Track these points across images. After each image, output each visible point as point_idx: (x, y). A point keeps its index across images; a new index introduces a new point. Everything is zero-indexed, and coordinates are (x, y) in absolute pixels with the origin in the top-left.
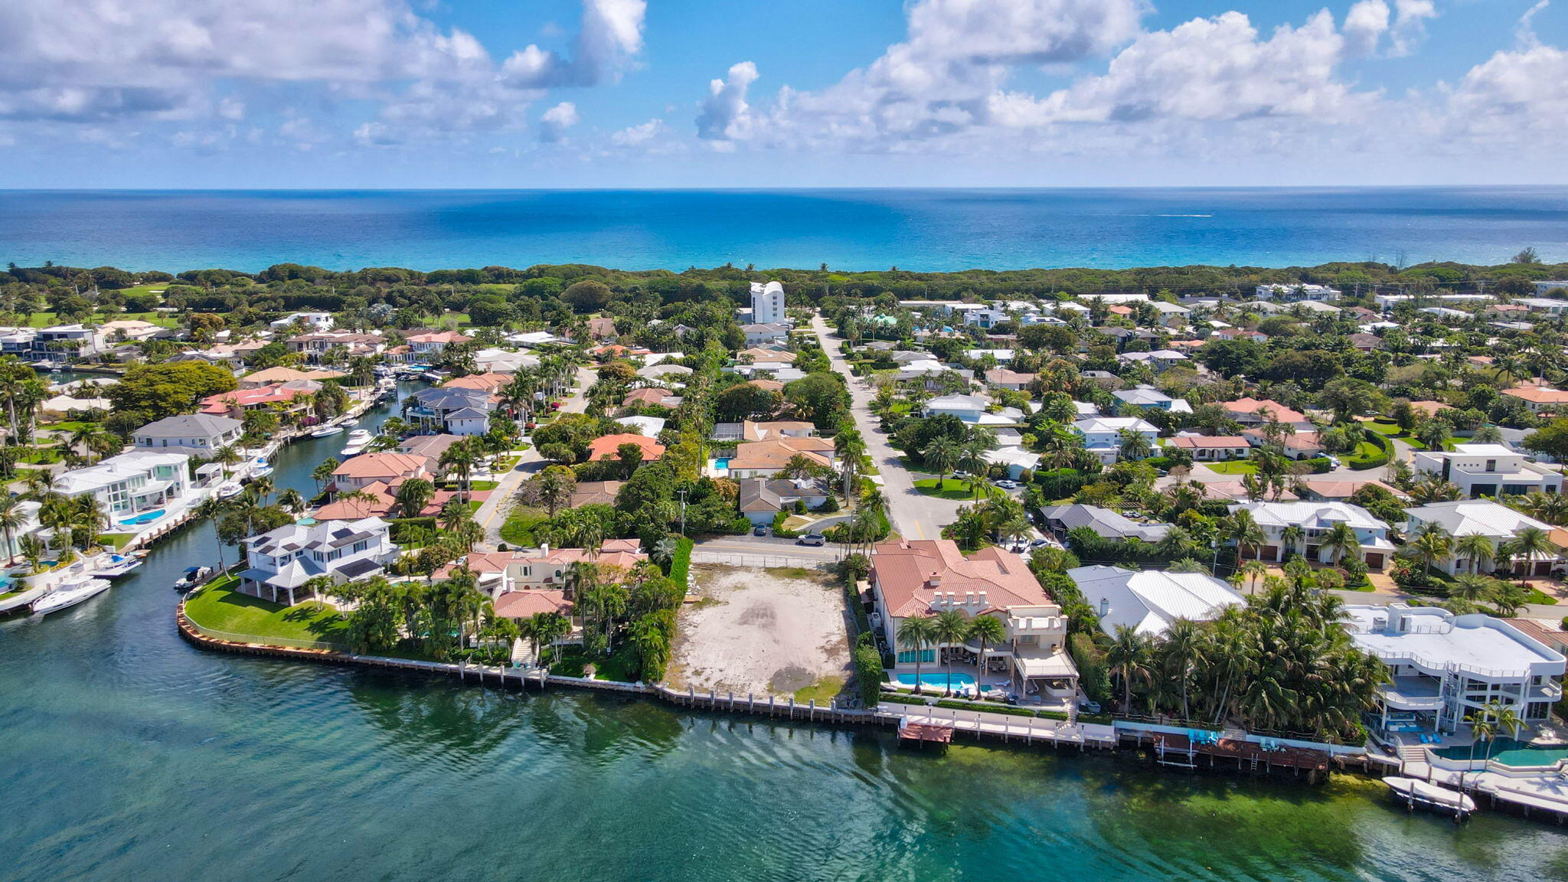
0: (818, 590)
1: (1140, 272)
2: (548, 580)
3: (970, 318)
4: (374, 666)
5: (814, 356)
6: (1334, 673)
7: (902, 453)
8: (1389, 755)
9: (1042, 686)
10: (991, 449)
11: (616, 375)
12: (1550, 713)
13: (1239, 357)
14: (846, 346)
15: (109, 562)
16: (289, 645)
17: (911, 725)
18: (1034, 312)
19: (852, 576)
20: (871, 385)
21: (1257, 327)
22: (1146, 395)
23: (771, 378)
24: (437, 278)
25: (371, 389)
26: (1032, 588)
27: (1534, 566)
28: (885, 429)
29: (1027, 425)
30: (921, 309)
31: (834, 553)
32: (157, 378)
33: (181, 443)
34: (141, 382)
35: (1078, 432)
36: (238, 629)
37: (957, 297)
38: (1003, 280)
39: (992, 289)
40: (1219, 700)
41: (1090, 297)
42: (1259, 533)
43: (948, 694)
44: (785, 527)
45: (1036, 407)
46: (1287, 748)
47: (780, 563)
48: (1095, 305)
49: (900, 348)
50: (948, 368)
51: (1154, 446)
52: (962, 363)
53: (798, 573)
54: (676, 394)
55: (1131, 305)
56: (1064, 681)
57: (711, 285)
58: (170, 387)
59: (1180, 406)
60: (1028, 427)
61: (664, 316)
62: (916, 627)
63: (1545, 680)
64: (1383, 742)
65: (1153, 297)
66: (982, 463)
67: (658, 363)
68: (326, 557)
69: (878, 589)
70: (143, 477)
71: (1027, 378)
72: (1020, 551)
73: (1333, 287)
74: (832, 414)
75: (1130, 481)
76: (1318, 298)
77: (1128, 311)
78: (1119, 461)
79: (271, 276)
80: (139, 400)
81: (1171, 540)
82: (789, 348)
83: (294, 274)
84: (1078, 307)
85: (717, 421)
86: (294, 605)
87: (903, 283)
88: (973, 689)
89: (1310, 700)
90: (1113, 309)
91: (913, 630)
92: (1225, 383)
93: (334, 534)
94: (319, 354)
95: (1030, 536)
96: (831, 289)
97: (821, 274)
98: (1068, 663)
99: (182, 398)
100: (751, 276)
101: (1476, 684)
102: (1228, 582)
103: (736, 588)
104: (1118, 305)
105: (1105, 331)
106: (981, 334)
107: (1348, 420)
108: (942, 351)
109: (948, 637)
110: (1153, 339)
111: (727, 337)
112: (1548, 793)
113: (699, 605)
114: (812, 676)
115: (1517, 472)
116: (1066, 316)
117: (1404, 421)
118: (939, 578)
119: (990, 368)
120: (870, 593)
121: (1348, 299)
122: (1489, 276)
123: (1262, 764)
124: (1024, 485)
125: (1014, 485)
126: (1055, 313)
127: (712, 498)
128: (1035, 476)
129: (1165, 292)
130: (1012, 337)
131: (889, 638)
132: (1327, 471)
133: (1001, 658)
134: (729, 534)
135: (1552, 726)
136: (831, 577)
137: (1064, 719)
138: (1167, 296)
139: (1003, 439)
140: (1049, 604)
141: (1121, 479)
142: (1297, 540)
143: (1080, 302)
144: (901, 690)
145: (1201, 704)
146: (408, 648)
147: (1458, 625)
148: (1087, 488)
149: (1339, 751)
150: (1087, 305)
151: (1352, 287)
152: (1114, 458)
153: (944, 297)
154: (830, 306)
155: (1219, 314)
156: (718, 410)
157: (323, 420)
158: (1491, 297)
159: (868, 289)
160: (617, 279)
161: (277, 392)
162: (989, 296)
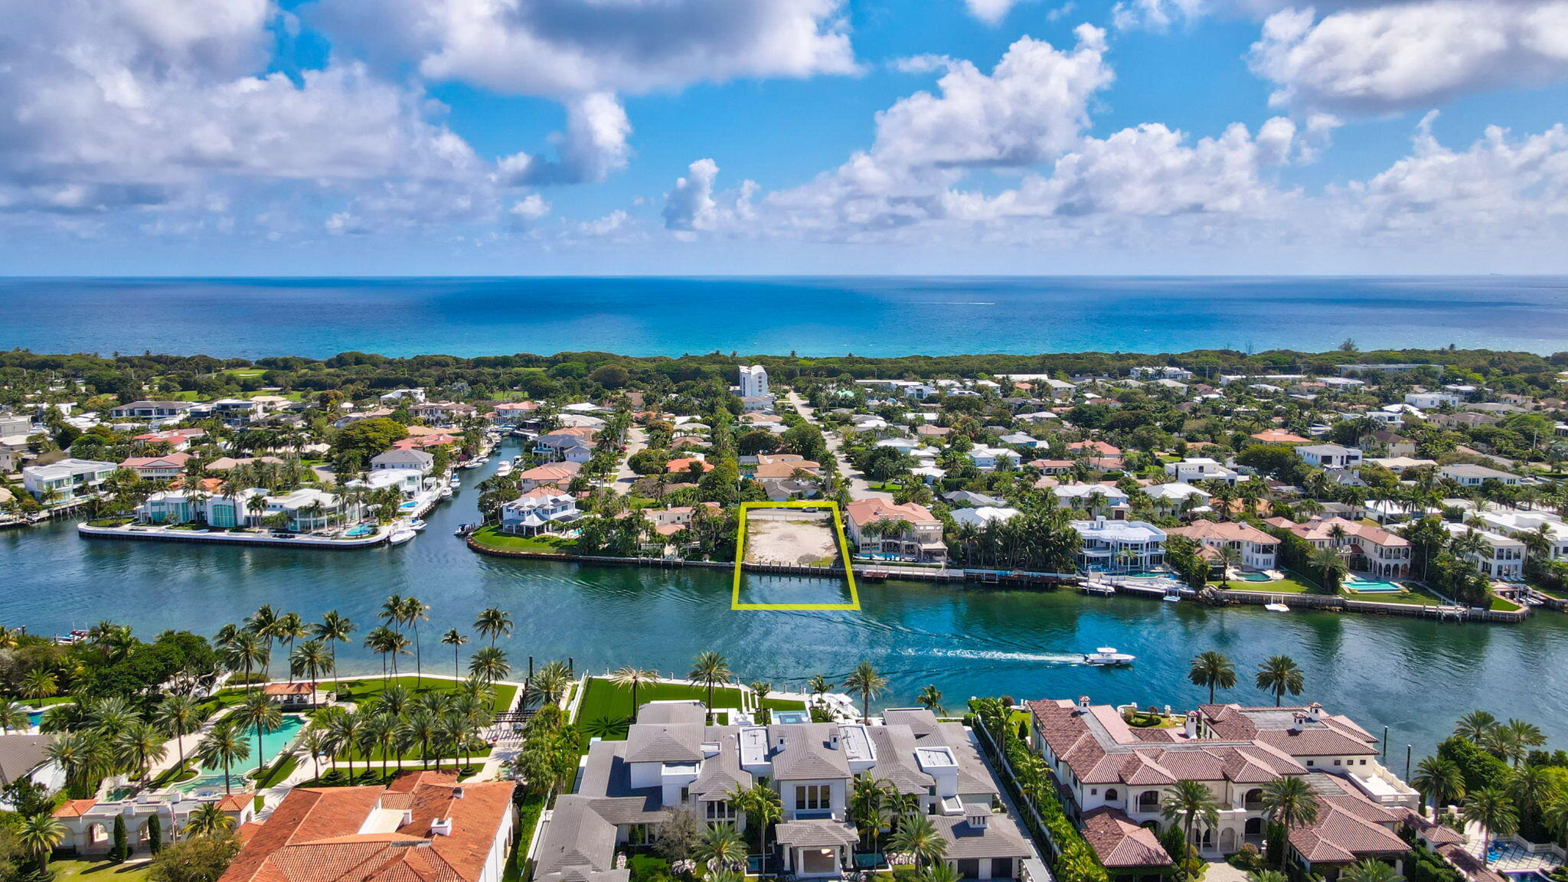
0: (815, 528)
1: (1047, 357)
2: (674, 521)
3: (909, 391)
5: (795, 418)
7: (862, 473)
8: (1084, 575)
9: (931, 555)
10: (917, 466)
11: (660, 430)
13: (1090, 416)
14: (817, 412)
15: (410, 523)
16: (542, 553)
17: (868, 574)
18: (957, 387)
20: (838, 436)
21: (1117, 396)
22: (1021, 438)
23: (768, 430)
24: (479, 362)
25: (486, 441)
26: (929, 517)
28: (848, 460)
30: (872, 386)
31: (823, 515)
32: (367, 428)
33: (404, 464)
34: (357, 431)
35: (972, 458)
36: (512, 546)
37: (900, 377)
38: (936, 364)
39: (928, 370)
40: (1011, 556)
41: (1000, 376)
42: (1056, 496)
43: (886, 560)
45: (947, 446)
46: (1041, 576)
47: (795, 519)
48: (1002, 382)
49: (857, 413)
50: (890, 424)
51: (1017, 466)
52: (902, 422)
53: (805, 522)
54: (706, 440)
55: (1032, 382)
56: (941, 552)
57: (706, 368)
58: (377, 435)
59: (1043, 444)
60: (941, 456)
61: (679, 391)
62: (870, 526)
63: (1160, 545)
64: (1083, 571)
65: (1051, 376)
66: (910, 474)
67: (685, 423)
68: (549, 513)
70: (403, 482)
71: (945, 431)
72: (926, 506)
73: (1187, 369)
74: (815, 450)
75: (997, 482)
76: (1174, 377)
77: (1028, 386)
78: (994, 470)
79: (340, 361)
80: (357, 443)
82: (776, 413)
83: (359, 360)
84: (991, 384)
85: (740, 454)
86: (537, 536)
87: (858, 366)
88: (898, 558)
89: (1048, 550)
90: (1018, 384)
91: (867, 529)
92: (1078, 432)
93: (552, 500)
94: (431, 418)
95: (933, 502)
96: (801, 371)
97: (792, 359)
98: (944, 545)
99: (385, 442)
100: (736, 361)
101: (1127, 546)
103: (773, 528)
104: (1023, 382)
105: (1009, 400)
106: (914, 403)
108: (887, 414)
109: (885, 531)
110: (1040, 405)
111: (731, 405)
112: (1147, 586)
113: (755, 534)
114: (818, 558)
115: (1215, 473)
116: (980, 390)
117: (1179, 451)
118: (881, 511)
119: (921, 425)
121: (1197, 378)
122: (1311, 361)
123: (1029, 581)
124: (935, 484)
125: (929, 482)
126: (973, 388)
127: (751, 488)
128: (942, 480)
129: (1061, 373)
130: (939, 405)
133: (911, 545)
135: (1162, 565)
136: (823, 524)
137: (941, 568)
138: (1061, 376)
139: (924, 462)
140: (936, 522)
141: (991, 481)
142: (1079, 504)
143: (993, 380)
144: (863, 559)
145: (1003, 558)
146: (606, 551)
147: (1130, 526)
148: (971, 485)
150: (998, 383)
151: (1204, 369)
152: (991, 469)
153: (890, 378)
154: (801, 384)
155: (1092, 388)
156: (741, 447)
157: (470, 457)
158: (1303, 376)
159: (831, 371)
160: (629, 363)
161: (441, 438)
162: (925, 376)
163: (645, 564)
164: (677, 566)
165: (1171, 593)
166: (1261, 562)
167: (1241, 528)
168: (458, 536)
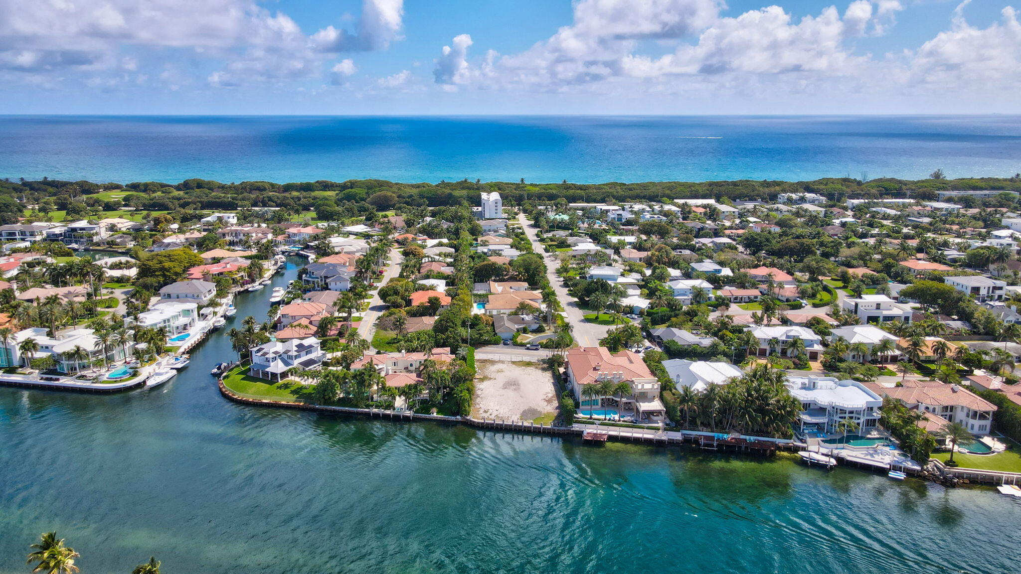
0: (539, 372)
1: (711, 184)
2: (406, 368)
3: (611, 216)
4: (326, 410)
5: (522, 239)
6: (778, 406)
7: (576, 300)
8: (803, 443)
9: (649, 415)
10: (624, 297)
11: (413, 254)
12: (877, 424)
13: (761, 242)
14: (540, 233)
15: (173, 361)
16: (283, 400)
17: (588, 433)
18: (648, 212)
19: (556, 365)
20: (556, 259)
21: (775, 221)
22: (708, 266)
23: (500, 255)
24: (288, 188)
25: (273, 262)
26: (644, 369)
27: (889, 358)
28: (566, 285)
29: (643, 283)
30: (582, 209)
31: (545, 354)
32: (164, 259)
33: (186, 296)
34: (155, 261)
35: (671, 288)
36: (256, 393)
37: (603, 201)
38: (630, 190)
39: (623, 195)
40: (728, 419)
41: (681, 201)
42: (757, 342)
43: (605, 419)
44: (519, 340)
45: (648, 272)
46: (758, 440)
47: (519, 359)
48: (684, 207)
49: (571, 235)
50: (599, 248)
51: (710, 295)
52: (607, 245)
53: (529, 364)
54: (449, 265)
55: (705, 207)
56: (659, 413)
57: (457, 193)
58: (171, 264)
59: (726, 272)
60: (643, 285)
61: (433, 215)
62: (591, 388)
63: (875, 409)
64: (801, 437)
65: (718, 201)
66: (619, 306)
67: (434, 246)
68: (294, 358)
69: (570, 371)
70: (177, 316)
71: (644, 254)
72: (639, 352)
73: (822, 195)
74: (537, 278)
75: (696, 315)
76: (812, 202)
77: (702, 210)
78: (692, 304)
79: (186, 186)
80: (155, 272)
81: (714, 346)
82: (507, 236)
83: (200, 185)
84: (674, 208)
85: (475, 282)
86: (281, 382)
87: (571, 192)
88: (617, 417)
89: (767, 418)
90: (694, 209)
91: (588, 390)
92: (752, 258)
93: (296, 346)
94: (235, 240)
95: (643, 345)
96: (528, 195)
97: (520, 186)
98: (661, 404)
99: (178, 270)
100: (479, 187)
101: (843, 411)
102: (739, 366)
103: (498, 371)
104: (697, 206)
105: (689, 224)
106: (619, 225)
107: (816, 280)
108: (596, 237)
109: (605, 393)
110: (716, 229)
111: (472, 229)
112: (869, 457)
113: (482, 380)
114: (540, 413)
115: (891, 310)
116: (666, 214)
117: (845, 279)
118: (600, 366)
119: (623, 248)
120: (565, 373)
121: (830, 203)
122: (913, 188)
123: (746, 448)
124: (641, 317)
125: (636, 317)
126: (660, 212)
127: (481, 326)
128: (647, 312)
129: (725, 198)
130: (635, 228)
131: (576, 395)
132: (800, 308)
133: (630, 403)
134: (490, 344)
135: (877, 430)
136: (545, 366)
137: (659, 429)
138: (726, 201)
139: (630, 291)
140: (652, 378)
141: (691, 314)
142: (776, 345)
143: (675, 205)
144: (583, 418)
145: (721, 422)
146: (342, 402)
147: (840, 385)
148: (673, 319)
149: (781, 442)
150: (679, 206)
151: (834, 195)
152: (689, 302)
153: (595, 201)
154: (528, 207)
155: (754, 213)
156: (475, 275)
157: (253, 281)
158: (912, 201)
159: (549, 195)
160: (399, 189)
161: (228, 266)
162: (621, 199)
163: (376, 417)
164: (407, 419)
165: (895, 468)
166: (976, 428)
167: (954, 391)
168: (214, 375)
